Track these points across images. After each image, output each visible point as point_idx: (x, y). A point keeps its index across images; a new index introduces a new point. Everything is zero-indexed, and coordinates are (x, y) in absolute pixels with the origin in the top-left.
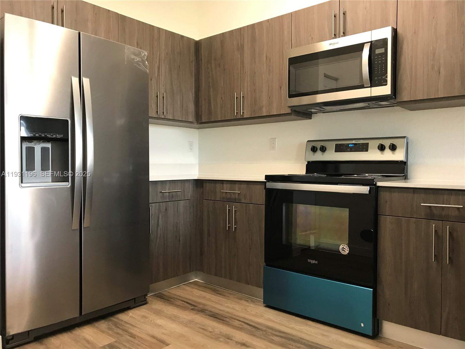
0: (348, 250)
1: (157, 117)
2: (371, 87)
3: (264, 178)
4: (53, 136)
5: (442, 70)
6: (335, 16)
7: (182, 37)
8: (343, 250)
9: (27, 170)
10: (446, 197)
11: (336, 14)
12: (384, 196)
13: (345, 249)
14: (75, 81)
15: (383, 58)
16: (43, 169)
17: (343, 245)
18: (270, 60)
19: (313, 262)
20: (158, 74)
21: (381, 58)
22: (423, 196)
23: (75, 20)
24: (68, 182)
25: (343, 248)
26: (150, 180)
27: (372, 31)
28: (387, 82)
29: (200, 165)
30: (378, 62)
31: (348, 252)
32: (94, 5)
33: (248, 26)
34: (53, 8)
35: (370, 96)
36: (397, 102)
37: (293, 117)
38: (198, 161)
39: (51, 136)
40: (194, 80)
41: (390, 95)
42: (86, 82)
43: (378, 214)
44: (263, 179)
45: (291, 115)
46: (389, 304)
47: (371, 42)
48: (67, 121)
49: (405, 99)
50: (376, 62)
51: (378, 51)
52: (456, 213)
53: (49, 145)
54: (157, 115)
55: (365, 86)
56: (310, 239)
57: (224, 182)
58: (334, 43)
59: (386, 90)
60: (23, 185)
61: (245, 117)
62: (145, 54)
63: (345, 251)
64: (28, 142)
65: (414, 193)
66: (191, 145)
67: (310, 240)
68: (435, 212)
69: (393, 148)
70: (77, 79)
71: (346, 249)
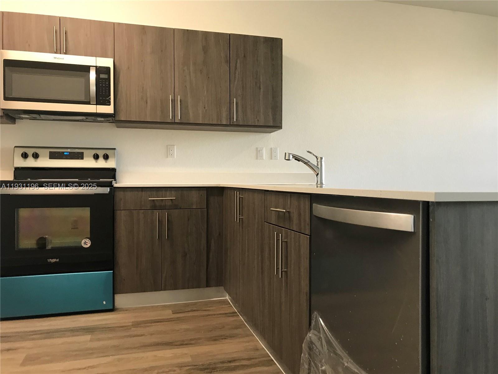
0: (90, 243)
2: (96, 104)
5: (148, 101)
6: (56, 32)
8: (85, 244)
10: (164, 192)
12: (119, 195)
13: (87, 242)
15: (107, 83)
17: (85, 239)
19: (54, 260)
21: (105, 82)
22: (149, 193)
25: (85, 242)
27: (97, 58)
28: (110, 103)
30: (102, 85)
31: (90, 244)
35: (96, 112)
36: (115, 120)
41: (113, 114)
43: (115, 209)
46: (124, 280)
47: (96, 67)
49: (123, 119)
51: (102, 76)
52: (170, 203)
55: (91, 103)
56: (46, 241)
58: (59, 58)
63: (87, 244)
65: (142, 191)
67: (45, 243)
68: (157, 204)
69: (107, 157)
71: (89, 242)
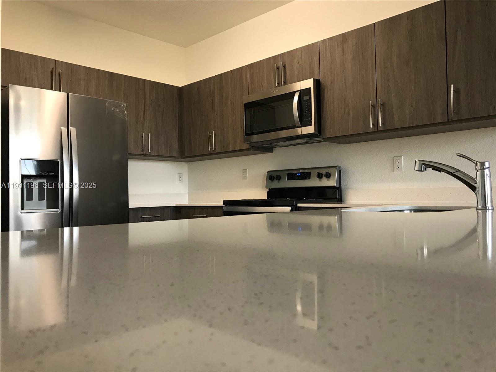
1: (143, 154)
2: (301, 127)
3: (223, 203)
4: (46, 174)
5: (351, 112)
6: (278, 68)
7: (166, 85)
9: (27, 200)
11: (279, 67)
14: (64, 131)
15: (309, 104)
16: (39, 200)
18: (234, 105)
20: (143, 118)
23: (70, 81)
24: (59, 209)
26: (129, 207)
27: (301, 82)
28: (312, 123)
29: (189, 194)
32: (86, 67)
33: (217, 75)
34: (52, 72)
35: (301, 134)
36: (323, 139)
37: (252, 152)
38: (187, 191)
39: (45, 173)
40: (177, 120)
41: (314, 133)
42: (73, 131)
44: (221, 204)
45: (251, 150)
47: (300, 91)
48: (58, 162)
50: (304, 107)
51: (305, 98)
53: (45, 181)
54: (143, 153)
55: (297, 126)
57: (196, 208)
59: (311, 129)
60: (23, 211)
61: (217, 152)
62: (123, 105)
64: (28, 179)
66: (180, 176)
69: (328, 176)
70: (66, 129)
